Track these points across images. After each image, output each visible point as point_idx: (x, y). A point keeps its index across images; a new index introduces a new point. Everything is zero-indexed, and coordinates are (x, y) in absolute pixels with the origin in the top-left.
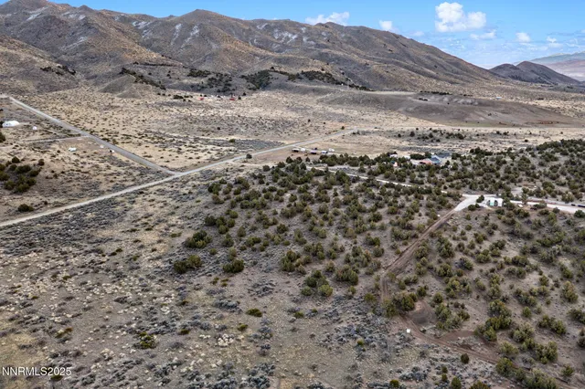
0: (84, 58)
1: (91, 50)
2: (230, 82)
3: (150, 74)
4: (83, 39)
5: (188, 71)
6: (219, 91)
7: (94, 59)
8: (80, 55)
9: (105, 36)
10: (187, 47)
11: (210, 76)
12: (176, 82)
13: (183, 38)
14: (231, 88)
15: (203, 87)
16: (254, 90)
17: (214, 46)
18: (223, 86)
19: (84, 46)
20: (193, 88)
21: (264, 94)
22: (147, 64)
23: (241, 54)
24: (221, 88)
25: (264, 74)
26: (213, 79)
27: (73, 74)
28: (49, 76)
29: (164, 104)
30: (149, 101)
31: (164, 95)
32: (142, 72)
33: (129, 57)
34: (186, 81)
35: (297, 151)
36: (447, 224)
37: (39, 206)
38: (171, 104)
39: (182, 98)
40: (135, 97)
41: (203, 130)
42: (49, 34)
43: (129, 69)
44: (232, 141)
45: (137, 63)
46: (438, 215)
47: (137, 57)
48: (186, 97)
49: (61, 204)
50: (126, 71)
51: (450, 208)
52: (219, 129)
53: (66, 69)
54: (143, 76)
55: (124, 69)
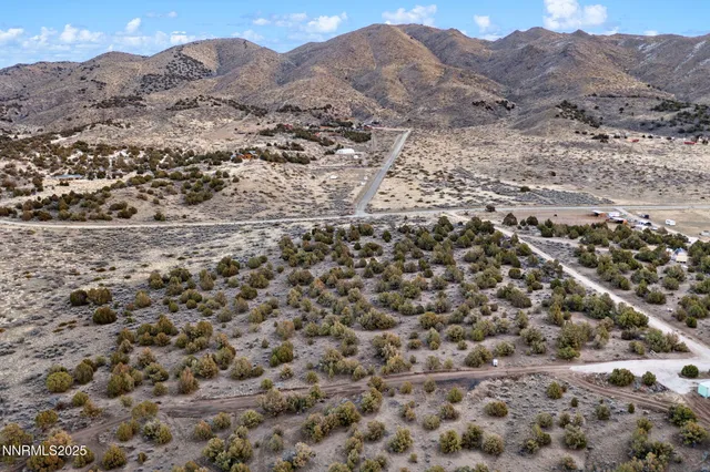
0: (537, 92)
1: (552, 81)
3: (596, 108)
4: (551, 69)
5: (658, 103)
6: (681, 131)
7: (544, 92)
8: (534, 88)
9: (578, 64)
11: (683, 110)
12: (625, 118)
15: (659, 125)
18: (694, 124)
19: (552, 75)
20: (645, 126)
22: (610, 96)
26: (685, 113)
27: (509, 109)
28: (471, 110)
29: (562, 144)
30: (548, 140)
31: (585, 133)
32: (589, 105)
33: (592, 88)
34: (641, 117)
35: (597, 215)
36: (473, 383)
37: (176, 218)
38: (574, 144)
39: (607, 137)
40: (538, 134)
41: (528, 175)
42: (519, 66)
43: (572, 101)
44: (524, 189)
45: (594, 95)
46: (495, 361)
47: (603, 88)
48: (616, 137)
49: (195, 220)
50: (565, 104)
51: (569, 359)
52: (554, 174)
53: (504, 104)
54: (583, 111)
55: (565, 102)
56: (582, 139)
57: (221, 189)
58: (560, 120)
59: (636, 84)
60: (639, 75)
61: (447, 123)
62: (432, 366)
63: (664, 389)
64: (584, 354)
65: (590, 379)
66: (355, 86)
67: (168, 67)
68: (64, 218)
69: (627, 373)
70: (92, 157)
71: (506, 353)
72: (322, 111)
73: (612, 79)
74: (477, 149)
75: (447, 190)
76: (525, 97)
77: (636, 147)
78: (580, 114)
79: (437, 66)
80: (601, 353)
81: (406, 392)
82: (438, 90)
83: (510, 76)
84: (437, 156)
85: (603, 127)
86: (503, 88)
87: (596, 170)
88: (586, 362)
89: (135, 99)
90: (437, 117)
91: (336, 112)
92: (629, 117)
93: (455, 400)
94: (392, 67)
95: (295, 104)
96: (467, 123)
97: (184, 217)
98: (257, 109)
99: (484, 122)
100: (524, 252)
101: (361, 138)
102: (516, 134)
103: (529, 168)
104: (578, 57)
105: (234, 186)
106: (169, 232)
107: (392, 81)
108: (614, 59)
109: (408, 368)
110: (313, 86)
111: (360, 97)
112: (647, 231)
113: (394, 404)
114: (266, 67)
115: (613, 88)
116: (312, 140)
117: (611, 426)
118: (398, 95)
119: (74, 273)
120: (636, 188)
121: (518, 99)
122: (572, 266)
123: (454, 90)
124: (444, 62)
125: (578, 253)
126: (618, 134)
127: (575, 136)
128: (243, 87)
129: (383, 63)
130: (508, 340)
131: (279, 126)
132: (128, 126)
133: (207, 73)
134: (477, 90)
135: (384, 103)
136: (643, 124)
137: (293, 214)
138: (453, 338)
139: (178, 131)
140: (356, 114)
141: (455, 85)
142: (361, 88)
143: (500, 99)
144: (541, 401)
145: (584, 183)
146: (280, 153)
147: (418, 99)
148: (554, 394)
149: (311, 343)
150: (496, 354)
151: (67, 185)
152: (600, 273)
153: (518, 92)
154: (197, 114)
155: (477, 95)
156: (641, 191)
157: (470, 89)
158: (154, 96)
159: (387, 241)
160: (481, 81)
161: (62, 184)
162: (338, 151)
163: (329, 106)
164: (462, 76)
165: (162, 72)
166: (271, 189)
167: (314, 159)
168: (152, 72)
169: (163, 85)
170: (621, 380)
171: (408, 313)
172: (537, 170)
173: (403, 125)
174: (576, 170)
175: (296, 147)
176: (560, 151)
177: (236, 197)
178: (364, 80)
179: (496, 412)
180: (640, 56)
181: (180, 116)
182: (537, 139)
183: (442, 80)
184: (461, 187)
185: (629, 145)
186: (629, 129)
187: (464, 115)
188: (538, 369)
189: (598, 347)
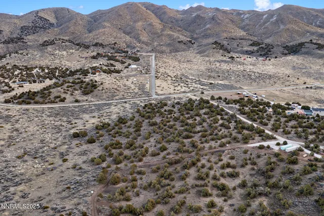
0: (203, 36)
1: (209, 31)
2: (272, 50)
3: (228, 44)
4: (208, 26)
5: (252, 42)
6: (261, 55)
7: (206, 36)
8: (202, 34)
9: (219, 24)
10: (264, 28)
11: (261, 46)
12: (239, 49)
13: (265, 23)
14: (270, 53)
15: (252, 52)
16: (286, 54)
17: (282, 27)
18: (265, 52)
19: (209, 29)
20: (247, 53)
21: (289, 58)
22: (233, 39)
23: (297, 32)
24: (263, 53)
25: (301, 45)
26: (262, 47)
27: (193, 44)
28: (178, 45)
29: (218, 61)
30: (212, 59)
31: (225, 56)
32: (225, 43)
33: (225, 35)
34: (245, 49)
35: (239, 94)
36: (223, 152)
37: (83, 101)
38: (222, 61)
39: (234, 58)
40: (207, 56)
41: (210, 77)
42: (195, 24)
43: (219, 41)
44: (211, 84)
45: (227, 38)
46: (227, 145)
47: (230, 35)
48: (237, 57)
49: (92, 101)
50: (216, 43)
51: (247, 143)
52: (219, 76)
53: (190, 42)
54: (223, 46)
55: (216, 41)
56: (225, 59)
57: (97, 88)
58: (215, 50)
59: (242, 33)
60: (243, 28)
61: (168, 51)
62: (210, 148)
63: (273, 149)
64: (251, 141)
65: (253, 148)
66: (124, 32)
67: (33, 22)
68: (36, 103)
69: (263, 145)
70: (25, 73)
71: (229, 143)
72: (113, 45)
73: (233, 31)
74: (185, 64)
75: (182, 85)
76: (198, 38)
77: (245, 62)
78: (222, 47)
79: (160, 24)
80: (254, 141)
81: (206, 155)
82: (162, 35)
83: (191, 28)
84: (171, 68)
85: (232, 53)
86: (189, 34)
87: (234, 74)
88: (251, 144)
89: (20, 39)
90: (164, 48)
91: (119, 46)
92: (241, 48)
93: (221, 156)
94: (140, 23)
95: (100, 42)
96: (177, 51)
97: (87, 100)
98: (85, 45)
99: (184, 50)
100: (223, 110)
101: (136, 60)
102: (198, 56)
103: (209, 73)
104: (219, 21)
105: (102, 86)
106: (84, 107)
107: (141, 31)
108: (232, 21)
109: (204, 149)
110: (107, 33)
111: (128, 38)
112: (257, 100)
113: (204, 159)
114: (81, 22)
115: (233, 35)
116: (117, 61)
117: (262, 159)
118: (144, 38)
119: (61, 125)
120: (250, 81)
121: (196, 39)
122: (238, 114)
123: (169, 35)
124: (162, 21)
125: (239, 110)
126: (238, 56)
127: (222, 57)
128: (73, 33)
129: (135, 22)
130: (228, 139)
131: (98, 54)
132: (27, 55)
133: (52, 25)
134: (179, 35)
135: (139, 41)
136: (246, 52)
137: (129, 97)
138: (213, 140)
139: (53, 57)
140: (128, 46)
141: (169, 33)
142: (128, 34)
143: (189, 39)
144: (242, 155)
145: (231, 80)
146: (107, 68)
147: (153, 39)
148: (245, 152)
149: (170, 144)
150: (227, 143)
151: (22, 86)
152: (248, 117)
153: (195, 36)
154: (57, 48)
155: (179, 38)
156: (251, 83)
157: (176, 35)
158: (29, 37)
159: (174, 108)
160: (179, 31)
161: (20, 86)
162: (130, 67)
163: (116, 43)
164: (171, 28)
165: (30, 25)
166: (116, 87)
167: (122, 71)
168: (25, 25)
169: (32, 31)
170: (261, 147)
171: (195, 133)
172: (213, 74)
173: (150, 52)
174: (227, 74)
175: (112, 65)
176: (218, 64)
177: (104, 91)
178: (128, 29)
179: (232, 158)
180: (243, 20)
181: (50, 48)
182: (207, 59)
183: (163, 30)
184: (187, 83)
185: (243, 61)
186: (241, 53)
187: (175, 47)
188: (239, 146)
189: (253, 139)
